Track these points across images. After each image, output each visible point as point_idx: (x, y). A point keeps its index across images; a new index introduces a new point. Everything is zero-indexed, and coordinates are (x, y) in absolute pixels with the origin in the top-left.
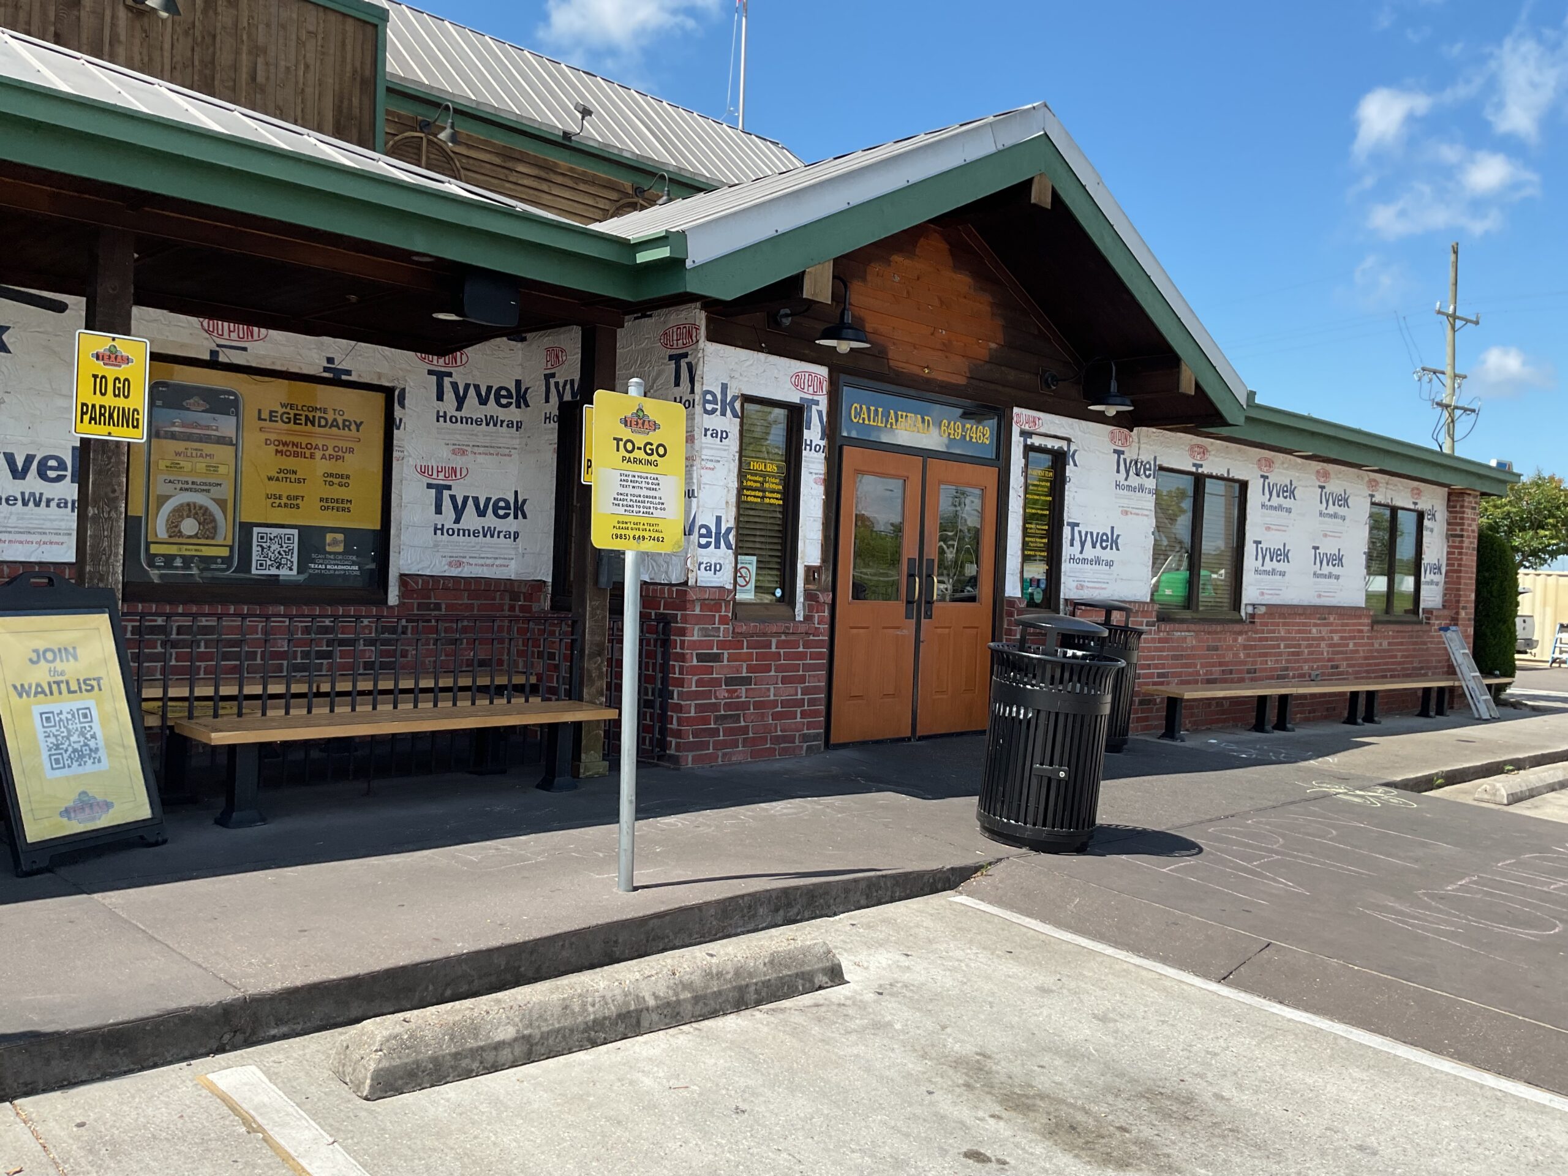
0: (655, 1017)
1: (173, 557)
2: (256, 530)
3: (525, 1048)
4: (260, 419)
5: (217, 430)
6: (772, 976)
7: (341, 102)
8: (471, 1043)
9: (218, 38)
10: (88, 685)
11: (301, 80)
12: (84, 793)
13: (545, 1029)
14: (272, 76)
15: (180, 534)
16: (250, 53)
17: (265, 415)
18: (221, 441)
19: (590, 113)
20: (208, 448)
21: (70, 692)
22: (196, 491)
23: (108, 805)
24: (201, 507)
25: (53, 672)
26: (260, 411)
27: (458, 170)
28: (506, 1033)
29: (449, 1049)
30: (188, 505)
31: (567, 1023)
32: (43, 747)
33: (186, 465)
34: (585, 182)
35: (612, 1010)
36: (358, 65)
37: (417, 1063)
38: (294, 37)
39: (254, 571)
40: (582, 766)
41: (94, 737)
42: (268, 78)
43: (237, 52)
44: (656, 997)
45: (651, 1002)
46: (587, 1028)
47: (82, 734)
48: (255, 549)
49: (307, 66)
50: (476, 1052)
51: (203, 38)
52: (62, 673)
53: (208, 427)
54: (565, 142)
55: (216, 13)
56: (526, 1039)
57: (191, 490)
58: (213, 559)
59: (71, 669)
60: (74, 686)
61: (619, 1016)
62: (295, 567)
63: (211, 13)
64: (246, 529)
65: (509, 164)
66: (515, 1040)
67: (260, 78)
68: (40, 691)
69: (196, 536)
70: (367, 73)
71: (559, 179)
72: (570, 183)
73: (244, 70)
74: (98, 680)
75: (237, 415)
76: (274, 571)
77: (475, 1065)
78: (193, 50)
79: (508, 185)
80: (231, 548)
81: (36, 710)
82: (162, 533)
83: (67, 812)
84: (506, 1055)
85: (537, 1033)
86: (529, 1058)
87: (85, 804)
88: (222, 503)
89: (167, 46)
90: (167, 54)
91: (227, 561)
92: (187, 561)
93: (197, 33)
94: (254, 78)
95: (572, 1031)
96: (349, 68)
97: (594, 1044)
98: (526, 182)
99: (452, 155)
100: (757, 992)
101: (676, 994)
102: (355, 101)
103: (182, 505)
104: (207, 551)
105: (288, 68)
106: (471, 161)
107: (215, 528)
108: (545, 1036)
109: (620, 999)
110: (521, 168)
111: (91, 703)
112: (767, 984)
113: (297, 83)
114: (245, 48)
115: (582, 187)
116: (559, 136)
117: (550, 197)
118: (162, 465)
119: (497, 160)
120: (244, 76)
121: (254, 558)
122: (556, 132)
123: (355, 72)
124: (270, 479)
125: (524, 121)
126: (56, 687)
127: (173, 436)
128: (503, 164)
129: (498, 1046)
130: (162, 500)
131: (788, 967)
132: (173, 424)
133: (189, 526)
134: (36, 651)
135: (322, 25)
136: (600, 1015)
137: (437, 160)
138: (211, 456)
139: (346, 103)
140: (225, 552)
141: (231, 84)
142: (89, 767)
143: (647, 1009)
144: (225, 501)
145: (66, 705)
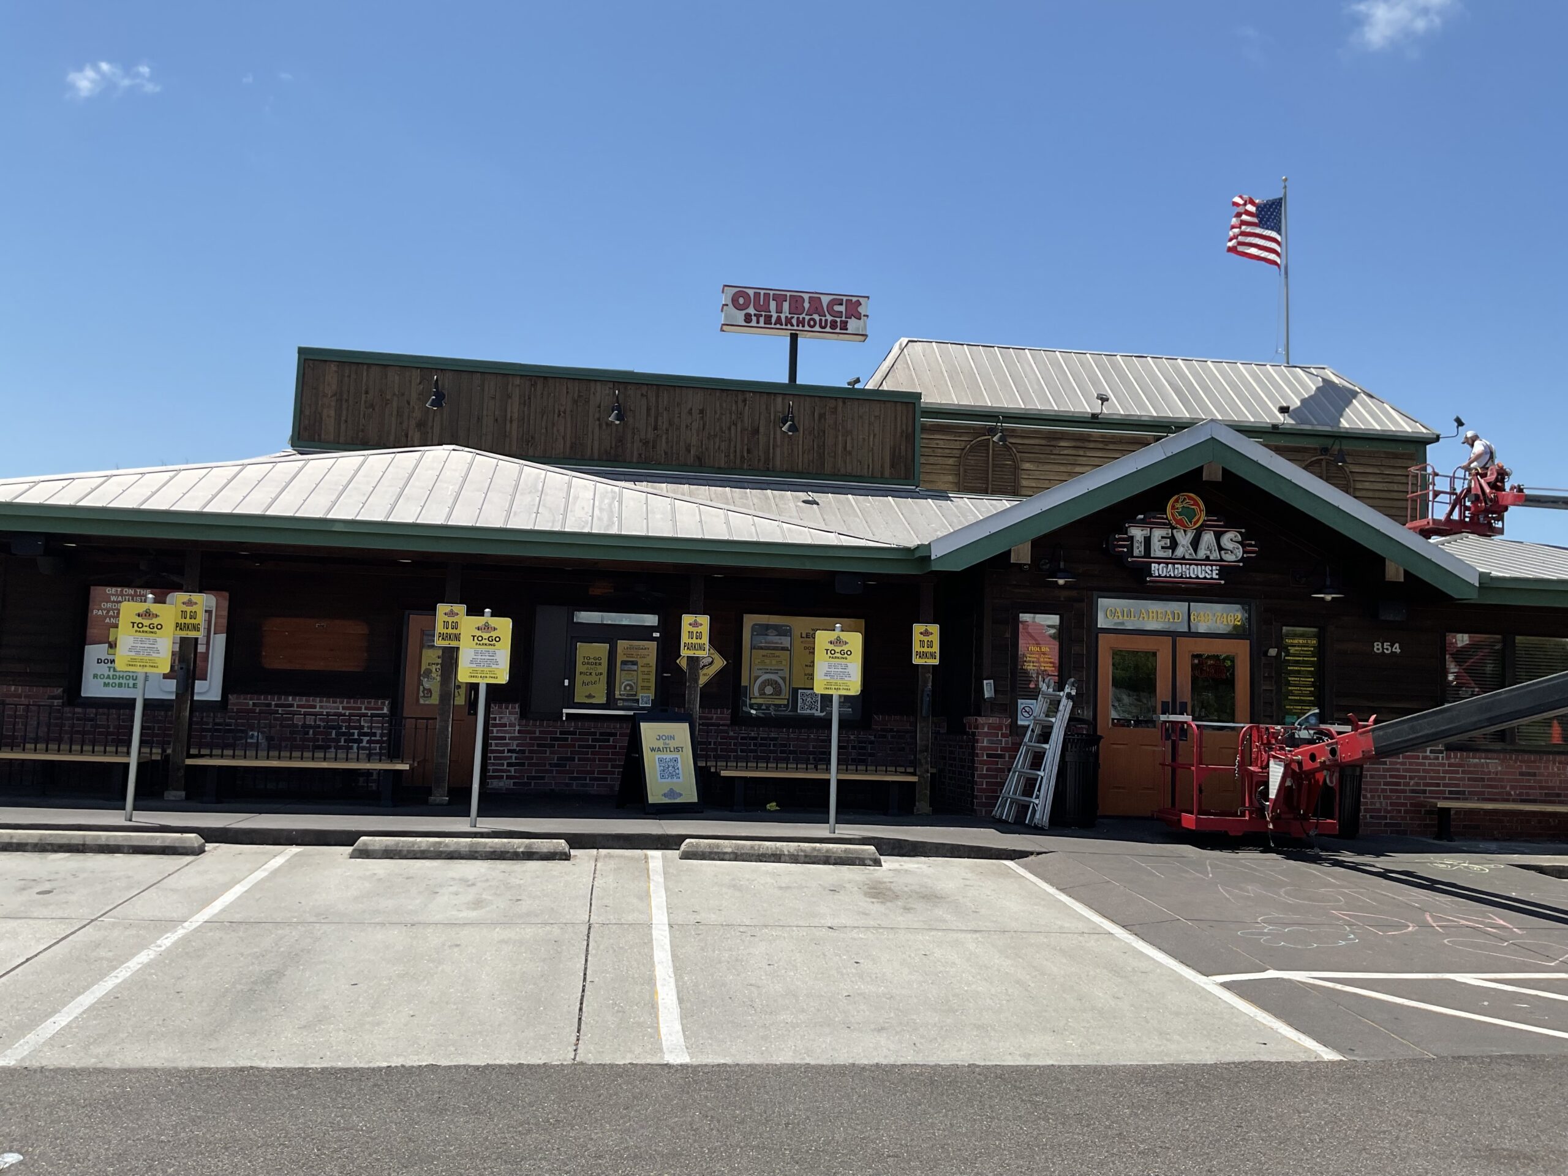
0: (787, 858)
1: (762, 704)
2: (800, 691)
3: (734, 856)
4: (802, 637)
5: (781, 643)
6: (843, 855)
7: (895, 450)
8: (715, 850)
9: (826, 432)
10: (677, 749)
11: (871, 443)
12: (671, 789)
13: (743, 852)
14: (855, 445)
15: (765, 694)
16: (843, 436)
17: (804, 635)
18: (783, 649)
19: (1107, 400)
20: (777, 653)
21: (670, 751)
22: (772, 673)
23: (681, 795)
24: (774, 680)
25: (665, 744)
26: (801, 633)
27: (1015, 454)
28: (729, 850)
29: (708, 850)
30: (768, 680)
31: (752, 852)
32: (658, 769)
33: (767, 661)
34: (1114, 443)
35: (770, 852)
36: (904, 427)
37: (697, 852)
38: (867, 421)
39: (799, 711)
40: (915, 808)
41: (678, 769)
42: (853, 447)
43: (837, 437)
44: (789, 851)
45: (786, 853)
46: (759, 855)
47: (673, 767)
48: (800, 701)
49: (874, 435)
50: (716, 853)
51: (819, 434)
52: (668, 744)
53: (776, 643)
54: (1094, 420)
55: (825, 420)
56: (736, 854)
57: (769, 673)
58: (780, 706)
59: (672, 744)
60: (672, 750)
61: (772, 854)
62: (819, 709)
63: (823, 420)
64: (795, 691)
65: (1053, 443)
66: (731, 853)
67: (849, 448)
68: (659, 750)
69: (772, 694)
70: (910, 430)
71: (1092, 445)
72: (1101, 446)
73: (840, 445)
74: (682, 748)
75: (791, 636)
76: (809, 711)
77: (716, 857)
78: (813, 441)
79: (1052, 457)
80: (788, 700)
81: (657, 757)
82: (756, 694)
83: (665, 795)
84: (727, 857)
85: (739, 852)
86: (735, 860)
87: (672, 793)
88: (784, 679)
89: (801, 442)
90: (800, 447)
91: (787, 706)
92: (768, 707)
93: (816, 432)
94: (845, 448)
95: (753, 855)
96: (899, 430)
97: (761, 861)
98: (1065, 452)
99: (1010, 445)
100: (835, 859)
101: (798, 852)
102: (903, 448)
103: (765, 680)
104: (777, 702)
105: (864, 439)
106: (1025, 447)
107: (781, 690)
108: (742, 854)
109: (774, 849)
110: (1062, 444)
111: (678, 756)
112: (840, 858)
113: (869, 445)
114: (840, 434)
115: (1111, 447)
116: (1088, 417)
117: (1085, 459)
118: (757, 661)
119: (1043, 442)
120: (840, 446)
121: (799, 705)
122: (1086, 416)
123: (902, 432)
124: (806, 666)
125: (1061, 414)
126: (666, 749)
127: (761, 648)
128: (1049, 444)
129: (726, 853)
130: (757, 678)
131: (852, 854)
132: (761, 643)
133: (769, 690)
134: (659, 736)
135: (883, 411)
136: (764, 852)
137: (1000, 451)
138: (779, 657)
139: (897, 450)
140: (785, 702)
141: (833, 454)
142: (675, 780)
143: (784, 855)
144: (785, 678)
145: (668, 756)
